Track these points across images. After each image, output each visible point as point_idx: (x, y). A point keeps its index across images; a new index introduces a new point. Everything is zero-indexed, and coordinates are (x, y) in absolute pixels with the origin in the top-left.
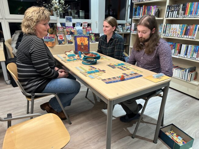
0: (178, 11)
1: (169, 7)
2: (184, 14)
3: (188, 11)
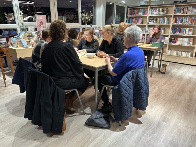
0: (154, 21)
1: (149, 19)
2: (157, 23)
3: (158, 21)
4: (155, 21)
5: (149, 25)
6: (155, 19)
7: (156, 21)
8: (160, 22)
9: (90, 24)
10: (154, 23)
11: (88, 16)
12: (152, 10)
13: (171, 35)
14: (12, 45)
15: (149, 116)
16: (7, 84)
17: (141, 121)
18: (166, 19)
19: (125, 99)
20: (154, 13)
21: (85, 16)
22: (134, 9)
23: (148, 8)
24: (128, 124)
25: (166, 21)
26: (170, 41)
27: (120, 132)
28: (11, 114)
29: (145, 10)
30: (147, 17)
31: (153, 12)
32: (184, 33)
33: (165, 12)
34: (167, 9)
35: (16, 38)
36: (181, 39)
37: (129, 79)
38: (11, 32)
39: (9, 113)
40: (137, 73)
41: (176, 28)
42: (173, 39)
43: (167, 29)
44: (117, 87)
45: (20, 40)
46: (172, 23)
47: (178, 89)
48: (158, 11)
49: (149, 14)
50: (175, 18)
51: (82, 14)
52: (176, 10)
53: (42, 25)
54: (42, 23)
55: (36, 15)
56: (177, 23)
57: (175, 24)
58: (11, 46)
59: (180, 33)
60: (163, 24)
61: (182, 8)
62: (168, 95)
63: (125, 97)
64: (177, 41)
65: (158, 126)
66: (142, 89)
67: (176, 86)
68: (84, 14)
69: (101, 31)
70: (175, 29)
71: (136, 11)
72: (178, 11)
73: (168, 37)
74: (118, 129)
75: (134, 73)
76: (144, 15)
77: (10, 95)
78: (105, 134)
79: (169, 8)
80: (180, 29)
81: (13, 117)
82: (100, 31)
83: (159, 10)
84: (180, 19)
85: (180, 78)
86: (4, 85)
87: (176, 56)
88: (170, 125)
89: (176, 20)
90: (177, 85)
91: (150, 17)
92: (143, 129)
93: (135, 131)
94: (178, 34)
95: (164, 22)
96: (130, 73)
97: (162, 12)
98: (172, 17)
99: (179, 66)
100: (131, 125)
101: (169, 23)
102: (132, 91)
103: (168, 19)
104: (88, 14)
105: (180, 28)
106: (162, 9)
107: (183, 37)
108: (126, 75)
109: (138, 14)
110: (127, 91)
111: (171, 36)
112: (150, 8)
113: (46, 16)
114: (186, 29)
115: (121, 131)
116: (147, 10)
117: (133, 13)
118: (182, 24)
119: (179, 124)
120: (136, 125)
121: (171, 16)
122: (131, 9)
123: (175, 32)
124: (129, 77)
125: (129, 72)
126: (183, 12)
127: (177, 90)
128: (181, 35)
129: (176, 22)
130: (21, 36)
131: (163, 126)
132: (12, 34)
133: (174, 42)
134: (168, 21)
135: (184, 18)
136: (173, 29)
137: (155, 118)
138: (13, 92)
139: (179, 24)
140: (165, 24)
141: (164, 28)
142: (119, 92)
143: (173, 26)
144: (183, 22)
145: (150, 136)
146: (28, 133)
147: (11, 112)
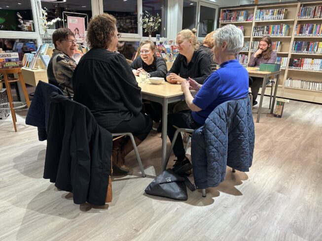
0: (263, 31)
1: (255, 28)
2: (268, 33)
3: (271, 31)
4: (265, 31)
5: (256, 37)
6: (266, 27)
7: (268, 30)
8: (273, 33)
9: (157, 35)
10: (263, 33)
11: (153, 21)
12: (260, 12)
13: (293, 53)
14: (28, 65)
15: (255, 183)
16: (18, 128)
17: (240, 190)
18: (284, 27)
19: (213, 150)
20: (263, 18)
21: (149, 21)
22: (231, 11)
23: (254, 9)
24: (218, 195)
25: (283, 31)
26: (291, 64)
27: (204, 207)
28: (22, 173)
29: (249, 12)
30: (252, 23)
31: (263, 15)
32: (315, 50)
33: (282, 16)
34: (286, 10)
35: (34, 54)
36: (309, 60)
37: (221, 115)
38: (28, 45)
39: (18, 172)
40: (235, 106)
41: (302, 43)
42: (296, 60)
43: (285, 45)
44: (199, 130)
45: (41, 58)
46: (294, 34)
47: (304, 141)
48: (270, 14)
49: (255, 20)
50: (300, 25)
51: (143, 18)
52: (302, 11)
53: (78, 33)
54: (78, 30)
55: (68, 17)
56: (303, 34)
57: (300, 35)
58: (26, 66)
59: (307, 50)
60: (279, 36)
61: (313, 8)
62: (286, 151)
63: (213, 146)
64: (303, 64)
65: (269, 199)
66: (243, 135)
67: (300, 137)
68: (147, 17)
69: (174, 47)
70: (300, 43)
71: (234, 14)
72: (305, 14)
73: (287, 57)
74: (201, 202)
75: (230, 106)
76: (247, 21)
77: (22, 145)
78: (178, 209)
79: (289, 9)
80: (308, 44)
81: (25, 178)
82: (172, 47)
83: (272, 12)
84: (307, 28)
85: (307, 125)
86: (14, 129)
87: (301, 90)
88: (290, 199)
89: (301, 28)
90: (302, 134)
91: (258, 24)
92: (243, 203)
93: (229, 206)
94: (304, 53)
95: (281, 32)
96: (224, 106)
97: (277, 16)
98: (296, 23)
99: (305, 106)
100: (223, 196)
101: (289, 33)
102: (225, 138)
103: (288, 26)
104: (153, 18)
105: (309, 42)
106: (279, 11)
107: (313, 57)
108: (216, 110)
109: (237, 18)
110: (217, 137)
111: (293, 55)
112: (258, 9)
113: (84, 19)
114: (318, 44)
115: (205, 204)
116: (253, 13)
117: (229, 17)
118: (311, 35)
119: (307, 198)
120: (232, 196)
121: (293, 22)
122: (225, 11)
123: (299, 48)
124: (221, 112)
125: (221, 105)
126: (314, 15)
127: (301, 144)
128: (309, 54)
129: (301, 32)
130: (43, 51)
131: (278, 200)
132: (28, 48)
133: (297, 65)
134: (288, 31)
135: (315, 25)
136: (296, 44)
137: (264, 185)
138: (27, 141)
139: (306, 35)
140: (283, 36)
141: (281, 43)
142: (204, 138)
143: (296, 39)
144: (314, 31)
145: (255, 215)
146: (49, 204)
147: (23, 170)
